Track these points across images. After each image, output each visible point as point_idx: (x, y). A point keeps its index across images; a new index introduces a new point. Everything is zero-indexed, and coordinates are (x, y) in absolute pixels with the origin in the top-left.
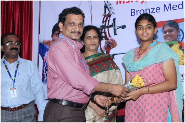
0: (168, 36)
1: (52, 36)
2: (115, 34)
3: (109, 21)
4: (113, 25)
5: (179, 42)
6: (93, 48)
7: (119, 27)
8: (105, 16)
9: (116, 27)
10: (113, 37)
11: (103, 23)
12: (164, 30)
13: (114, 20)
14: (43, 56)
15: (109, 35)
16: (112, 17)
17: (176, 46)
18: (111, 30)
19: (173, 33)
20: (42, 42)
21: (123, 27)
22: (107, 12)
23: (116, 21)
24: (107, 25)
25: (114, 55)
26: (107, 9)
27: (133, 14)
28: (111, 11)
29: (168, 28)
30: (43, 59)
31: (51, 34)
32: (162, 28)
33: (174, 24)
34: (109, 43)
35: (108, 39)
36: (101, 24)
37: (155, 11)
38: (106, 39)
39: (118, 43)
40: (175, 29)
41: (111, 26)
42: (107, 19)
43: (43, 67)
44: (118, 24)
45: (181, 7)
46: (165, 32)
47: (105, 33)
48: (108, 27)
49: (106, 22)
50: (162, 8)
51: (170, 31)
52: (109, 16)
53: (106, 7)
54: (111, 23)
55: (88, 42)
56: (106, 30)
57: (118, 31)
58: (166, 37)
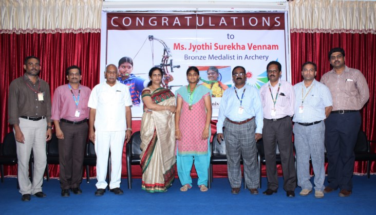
0: (211, 77)
2: (172, 71)
3: (167, 61)
4: (171, 64)
5: (218, 82)
6: (157, 82)
7: (175, 67)
8: (164, 57)
9: (173, 67)
10: (170, 73)
11: (162, 62)
12: (209, 72)
13: (171, 60)
15: (167, 72)
16: (170, 58)
17: (216, 85)
18: (169, 68)
19: (214, 75)
21: (178, 67)
22: (166, 54)
23: (173, 61)
24: (165, 63)
25: (171, 87)
26: (166, 52)
27: (186, 58)
28: (169, 54)
29: (211, 71)
32: (207, 71)
33: (215, 69)
34: (167, 77)
35: (166, 74)
36: (161, 63)
37: (202, 58)
39: (174, 78)
40: (216, 73)
41: (169, 65)
42: (165, 59)
44: (174, 64)
45: (220, 58)
46: (209, 74)
47: (164, 70)
48: (166, 65)
49: (164, 61)
50: (207, 57)
51: (212, 74)
52: (168, 57)
53: (165, 50)
54: (169, 62)
55: (154, 78)
56: (165, 67)
57: (174, 69)
58: (209, 78)
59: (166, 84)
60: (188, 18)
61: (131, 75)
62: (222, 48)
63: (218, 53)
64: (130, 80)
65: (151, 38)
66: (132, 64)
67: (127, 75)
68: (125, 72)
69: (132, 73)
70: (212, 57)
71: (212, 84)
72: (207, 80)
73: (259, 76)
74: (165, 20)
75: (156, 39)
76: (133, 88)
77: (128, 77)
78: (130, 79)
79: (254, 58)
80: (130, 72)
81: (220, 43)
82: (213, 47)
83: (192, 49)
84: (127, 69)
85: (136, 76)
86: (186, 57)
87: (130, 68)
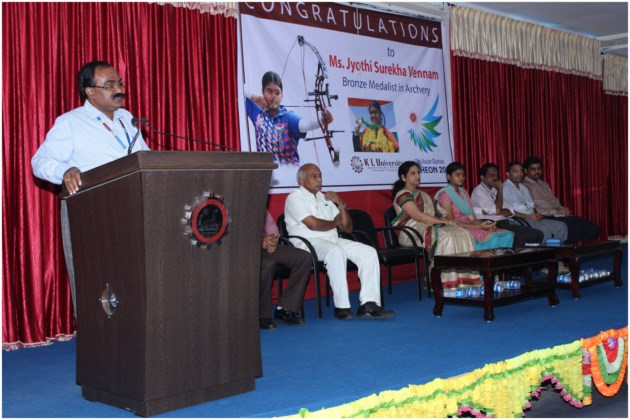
0: (374, 118)
1: (263, 92)
2: (330, 105)
3: (322, 86)
4: (326, 93)
7: (332, 97)
8: (318, 78)
9: (329, 96)
10: (328, 108)
11: (316, 86)
12: (371, 110)
13: (327, 85)
14: (254, 121)
15: (325, 105)
16: (326, 81)
18: (325, 97)
19: (377, 115)
20: (249, 97)
21: (336, 97)
22: (321, 74)
23: (329, 87)
25: (332, 132)
27: (345, 84)
28: (325, 72)
29: (373, 109)
30: (255, 125)
31: (261, 87)
34: (325, 115)
38: (323, 110)
39: (333, 117)
40: (378, 112)
42: (320, 82)
43: (257, 137)
44: (332, 93)
45: (381, 87)
46: (371, 113)
48: (322, 93)
49: (319, 86)
50: (368, 84)
51: (375, 113)
52: (322, 79)
53: (320, 66)
58: (372, 119)
59: (326, 128)
60: (345, 12)
61: (282, 107)
62: (382, 70)
63: (380, 78)
64: (281, 117)
65: (301, 40)
66: (281, 86)
67: (275, 106)
68: (272, 101)
69: (282, 104)
70: (373, 85)
71: (377, 130)
72: (370, 123)
73: (424, 119)
74: (316, 10)
75: (307, 44)
76: (286, 132)
77: (276, 111)
78: (281, 114)
79: (416, 90)
80: (279, 101)
81: (381, 63)
82: (374, 69)
83: (351, 68)
84: (274, 95)
85: (288, 109)
86: (346, 82)
87: (278, 94)
